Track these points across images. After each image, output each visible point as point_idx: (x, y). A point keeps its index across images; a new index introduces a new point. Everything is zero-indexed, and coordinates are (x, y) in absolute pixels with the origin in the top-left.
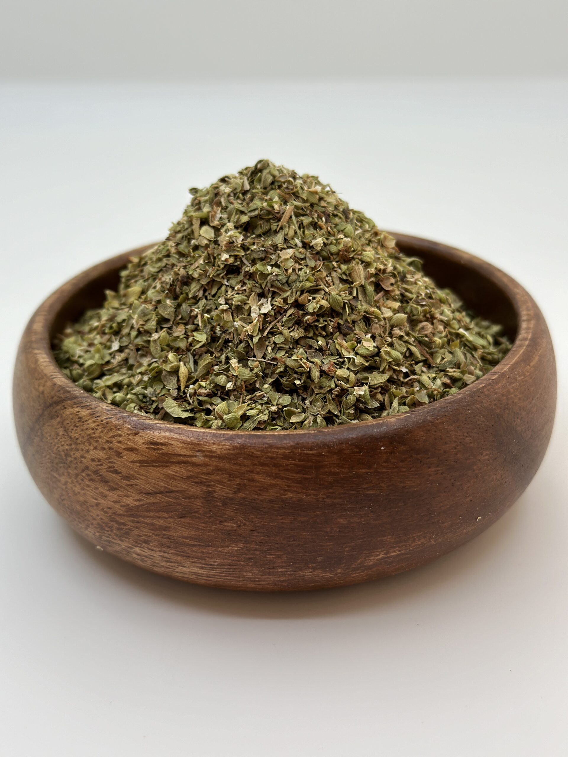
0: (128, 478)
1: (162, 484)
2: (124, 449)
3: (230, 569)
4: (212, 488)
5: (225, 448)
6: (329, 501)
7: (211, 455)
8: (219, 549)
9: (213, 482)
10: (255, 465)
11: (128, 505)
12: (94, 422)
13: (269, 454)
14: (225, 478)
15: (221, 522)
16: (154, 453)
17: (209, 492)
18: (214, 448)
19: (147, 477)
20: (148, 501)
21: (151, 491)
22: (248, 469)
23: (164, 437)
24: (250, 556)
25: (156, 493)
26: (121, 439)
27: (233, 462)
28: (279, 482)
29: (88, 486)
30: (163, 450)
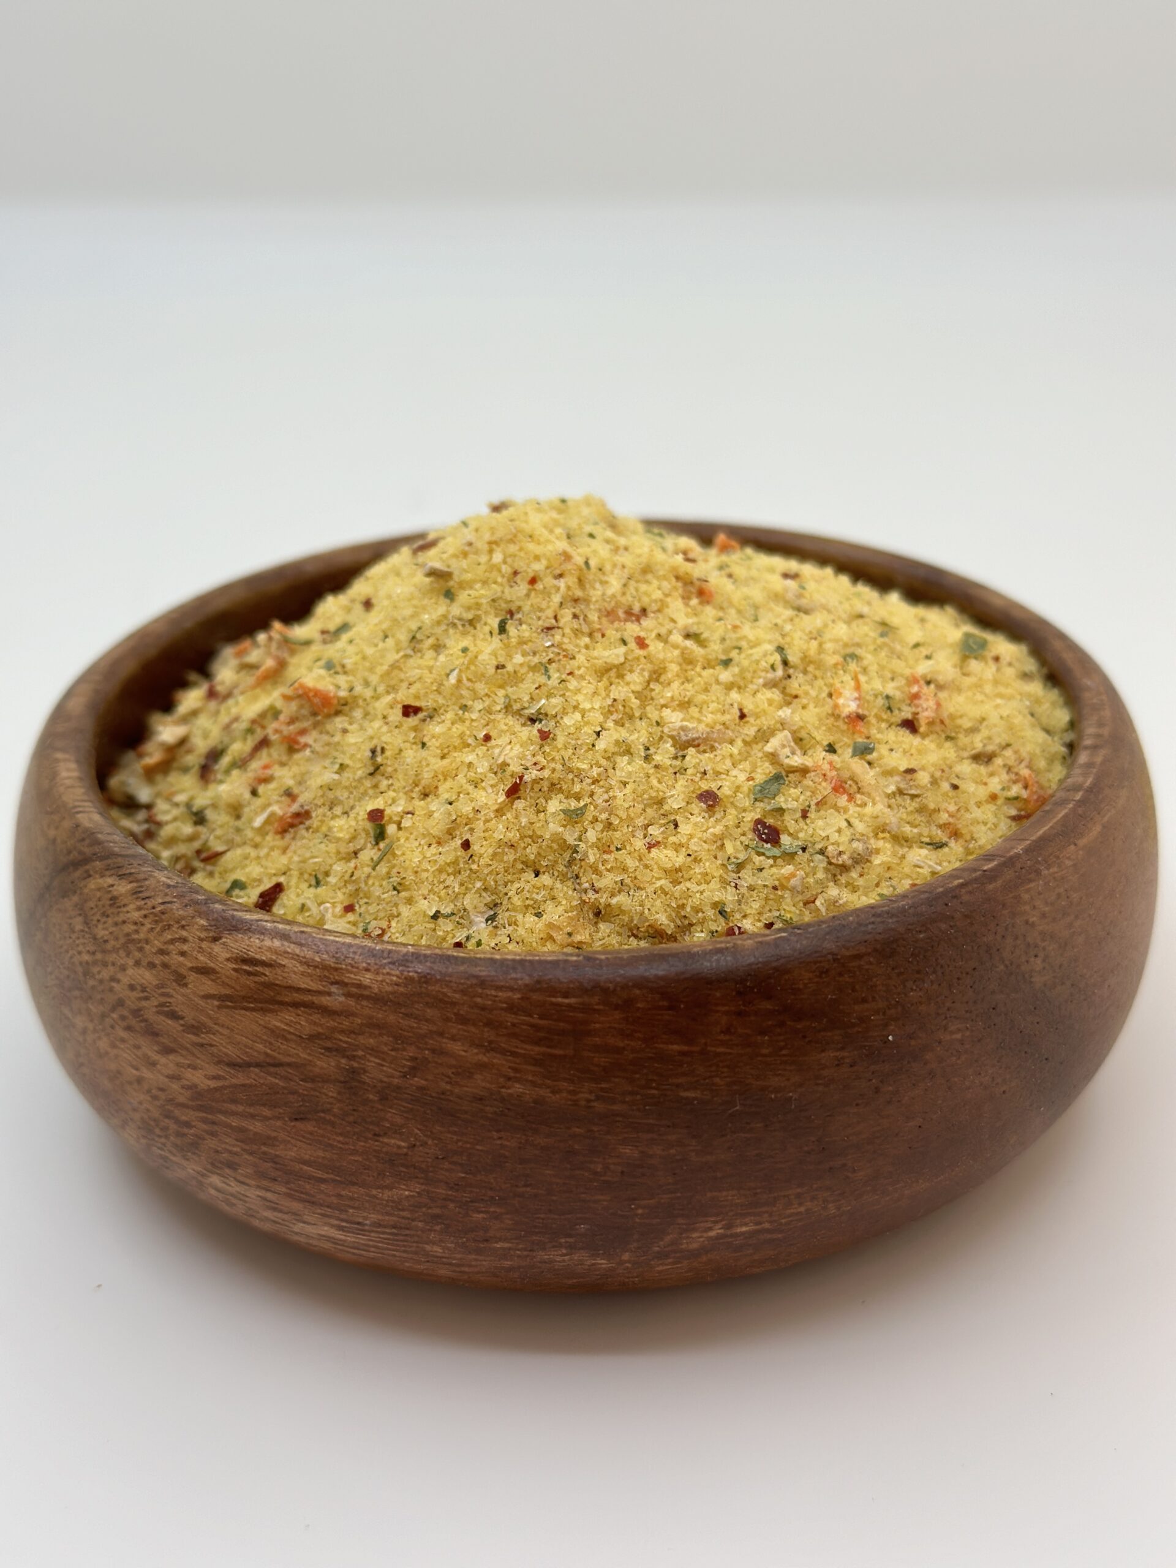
0: (195, 1029)
1: (260, 1046)
2: (192, 969)
3: (396, 1235)
4: (359, 1063)
5: (388, 981)
6: (599, 1106)
7: (358, 992)
8: (374, 1192)
9: (363, 1051)
10: (448, 1020)
11: (196, 1086)
12: (139, 909)
13: (479, 1000)
14: (386, 1044)
15: (375, 1135)
16: (249, 981)
17: (353, 1071)
18: (367, 978)
19: (232, 1030)
20: (234, 1081)
21: (239, 1060)
22: (434, 1028)
23: (270, 949)
24: (437, 1211)
25: (249, 1065)
26: (185, 947)
27: (403, 1010)
28: (497, 1060)
29: (123, 1040)
30: (266, 975)
